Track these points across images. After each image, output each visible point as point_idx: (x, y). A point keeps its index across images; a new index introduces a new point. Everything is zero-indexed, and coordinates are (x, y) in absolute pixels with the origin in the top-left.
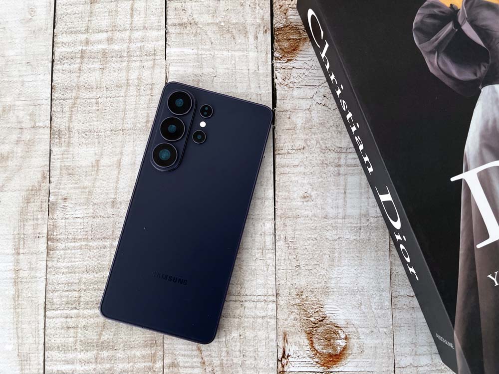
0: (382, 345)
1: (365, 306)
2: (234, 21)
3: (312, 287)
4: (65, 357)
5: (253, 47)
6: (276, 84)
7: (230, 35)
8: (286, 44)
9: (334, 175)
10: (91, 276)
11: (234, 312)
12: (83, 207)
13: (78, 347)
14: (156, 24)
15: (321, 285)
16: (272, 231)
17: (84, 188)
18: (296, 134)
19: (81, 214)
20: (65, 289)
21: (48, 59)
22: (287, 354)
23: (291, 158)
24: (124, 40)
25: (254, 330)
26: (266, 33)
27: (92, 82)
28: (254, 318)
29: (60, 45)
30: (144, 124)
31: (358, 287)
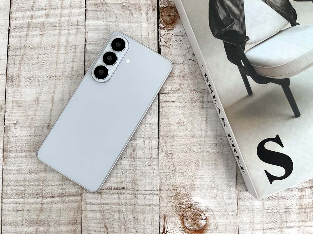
0: (230, 223)
1: (219, 197)
2: (132, 2)
3: (184, 184)
4: (16, 230)
5: (145, 20)
6: (160, 46)
7: (129, 12)
8: (167, 19)
9: (200, 109)
10: (33, 176)
11: (130, 202)
12: (27, 129)
13: (24, 223)
14: (79, 4)
15: (190, 183)
16: (157, 146)
17: (28, 116)
18: (174, 80)
19: (26, 133)
20: (15, 185)
21: (6, 29)
22: (166, 230)
23: (171, 96)
24: (57, 15)
25: (144, 214)
26: (154, 11)
27: (35, 44)
28: (144, 206)
29: (14, 19)
30: (70, 73)
31: (214, 184)
